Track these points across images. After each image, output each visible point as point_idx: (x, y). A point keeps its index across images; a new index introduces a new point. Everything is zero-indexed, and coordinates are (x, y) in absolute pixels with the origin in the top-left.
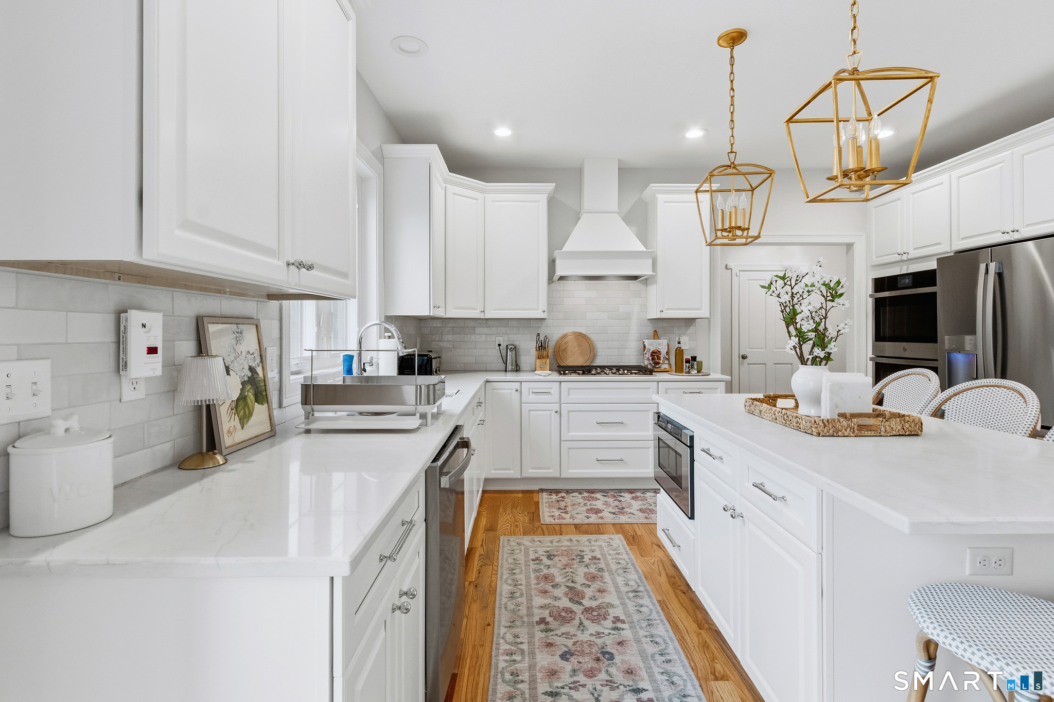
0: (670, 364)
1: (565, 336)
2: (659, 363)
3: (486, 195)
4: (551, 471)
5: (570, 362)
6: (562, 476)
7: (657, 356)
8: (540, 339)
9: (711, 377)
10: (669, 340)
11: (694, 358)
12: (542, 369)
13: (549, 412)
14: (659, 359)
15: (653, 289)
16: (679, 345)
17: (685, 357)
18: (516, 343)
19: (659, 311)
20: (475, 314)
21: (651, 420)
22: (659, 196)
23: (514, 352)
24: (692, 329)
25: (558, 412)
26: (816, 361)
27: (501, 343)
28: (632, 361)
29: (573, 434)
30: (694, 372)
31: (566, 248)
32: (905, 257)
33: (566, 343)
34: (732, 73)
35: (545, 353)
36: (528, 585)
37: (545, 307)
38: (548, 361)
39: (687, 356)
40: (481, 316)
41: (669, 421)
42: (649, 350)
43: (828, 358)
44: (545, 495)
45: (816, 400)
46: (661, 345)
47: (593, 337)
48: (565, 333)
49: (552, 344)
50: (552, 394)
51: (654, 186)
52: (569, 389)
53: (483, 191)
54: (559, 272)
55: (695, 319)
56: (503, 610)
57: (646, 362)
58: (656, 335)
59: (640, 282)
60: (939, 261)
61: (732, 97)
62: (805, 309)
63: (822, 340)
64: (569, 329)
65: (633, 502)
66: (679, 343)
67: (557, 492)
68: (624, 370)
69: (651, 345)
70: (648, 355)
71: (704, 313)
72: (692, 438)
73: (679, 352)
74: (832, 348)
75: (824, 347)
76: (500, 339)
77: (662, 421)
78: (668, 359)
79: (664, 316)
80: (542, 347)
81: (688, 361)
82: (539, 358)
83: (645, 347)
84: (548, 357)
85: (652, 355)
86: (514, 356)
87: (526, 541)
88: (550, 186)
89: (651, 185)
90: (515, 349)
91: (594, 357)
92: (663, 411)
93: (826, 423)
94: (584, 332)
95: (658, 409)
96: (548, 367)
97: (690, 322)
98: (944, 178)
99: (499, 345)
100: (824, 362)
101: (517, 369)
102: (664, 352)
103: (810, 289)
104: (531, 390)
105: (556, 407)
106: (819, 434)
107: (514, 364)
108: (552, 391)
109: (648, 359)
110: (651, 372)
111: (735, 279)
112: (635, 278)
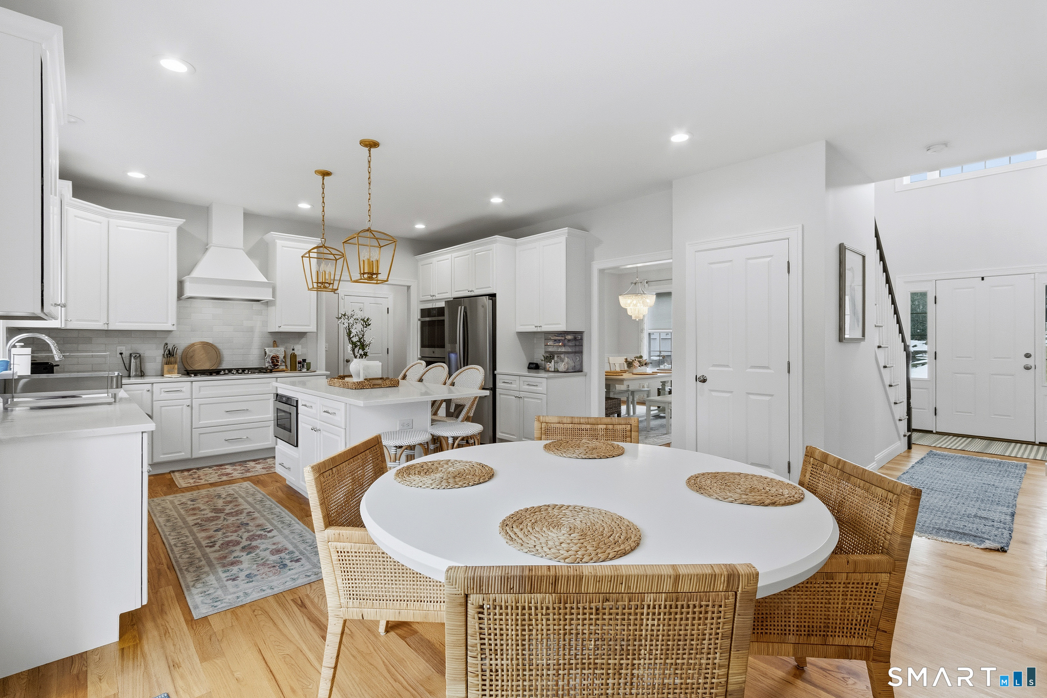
0: (286, 366)
1: (193, 345)
2: (277, 365)
3: (111, 220)
4: (183, 453)
5: (197, 367)
6: (194, 457)
7: (276, 360)
8: (168, 348)
9: (317, 373)
10: (286, 348)
11: (304, 360)
12: (170, 372)
13: (180, 407)
14: (277, 361)
15: (272, 309)
16: (293, 352)
17: (298, 360)
18: (141, 352)
19: (277, 327)
20: (99, 325)
21: (272, 398)
22: (277, 241)
23: (139, 360)
24: (303, 340)
25: (190, 406)
26: (361, 356)
27: (123, 352)
28: (255, 364)
29: (203, 422)
30: (305, 370)
31: (196, 274)
32: (434, 298)
33: (194, 351)
34: (323, 193)
35: (172, 359)
36: (180, 515)
37: (174, 322)
38: (176, 366)
39: (299, 359)
40: (105, 328)
41: (282, 396)
42: (269, 356)
43: (366, 354)
44: (177, 474)
45: (359, 375)
46: (280, 352)
47: (219, 346)
48: (193, 342)
49: (180, 352)
50: (183, 392)
51: (274, 234)
52: (200, 387)
53: (107, 216)
54: (188, 293)
55: (306, 333)
56: (164, 527)
57: (267, 365)
58: (275, 344)
59: (262, 303)
60: (447, 302)
61: (323, 207)
62: (354, 331)
63: (363, 346)
64: (196, 339)
65: (256, 465)
66: (293, 350)
67: (189, 470)
68: (248, 371)
69: (271, 351)
70: (269, 360)
71: (312, 328)
72: (297, 401)
73: (294, 356)
74: (367, 350)
75: (363, 350)
76: (122, 349)
77: (279, 398)
78: (285, 362)
79: (281, 330)
80: (170, 355)
81: (300, 363)
82: (167, 364)
83: (266, 353)
84: (175, 363)
85: (272, 359)
86: (139, 362)
87: (170, 498)
88: (180, 221)
89: (272, 232)
90: (139, 357)
91: (220, 362)
92: (280, 392)
93: (359, 383)
94: (211, 342)
95: (277, 392)
96: (176, 371)
97: (301, 335)
98: (448, 256)
99: (121, 354)
100: (364, 357)
101: (142, 374)
102: (281, 357)
103: (356, 321)
104: (162, 390)
105: (188, 402)
106: (355, 389)
107: (139, 369)
108: (184, 389)
109: (269, 362)
110: (271, 371)
111: (341, 301)
112: (258, 301)
